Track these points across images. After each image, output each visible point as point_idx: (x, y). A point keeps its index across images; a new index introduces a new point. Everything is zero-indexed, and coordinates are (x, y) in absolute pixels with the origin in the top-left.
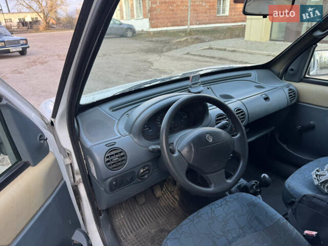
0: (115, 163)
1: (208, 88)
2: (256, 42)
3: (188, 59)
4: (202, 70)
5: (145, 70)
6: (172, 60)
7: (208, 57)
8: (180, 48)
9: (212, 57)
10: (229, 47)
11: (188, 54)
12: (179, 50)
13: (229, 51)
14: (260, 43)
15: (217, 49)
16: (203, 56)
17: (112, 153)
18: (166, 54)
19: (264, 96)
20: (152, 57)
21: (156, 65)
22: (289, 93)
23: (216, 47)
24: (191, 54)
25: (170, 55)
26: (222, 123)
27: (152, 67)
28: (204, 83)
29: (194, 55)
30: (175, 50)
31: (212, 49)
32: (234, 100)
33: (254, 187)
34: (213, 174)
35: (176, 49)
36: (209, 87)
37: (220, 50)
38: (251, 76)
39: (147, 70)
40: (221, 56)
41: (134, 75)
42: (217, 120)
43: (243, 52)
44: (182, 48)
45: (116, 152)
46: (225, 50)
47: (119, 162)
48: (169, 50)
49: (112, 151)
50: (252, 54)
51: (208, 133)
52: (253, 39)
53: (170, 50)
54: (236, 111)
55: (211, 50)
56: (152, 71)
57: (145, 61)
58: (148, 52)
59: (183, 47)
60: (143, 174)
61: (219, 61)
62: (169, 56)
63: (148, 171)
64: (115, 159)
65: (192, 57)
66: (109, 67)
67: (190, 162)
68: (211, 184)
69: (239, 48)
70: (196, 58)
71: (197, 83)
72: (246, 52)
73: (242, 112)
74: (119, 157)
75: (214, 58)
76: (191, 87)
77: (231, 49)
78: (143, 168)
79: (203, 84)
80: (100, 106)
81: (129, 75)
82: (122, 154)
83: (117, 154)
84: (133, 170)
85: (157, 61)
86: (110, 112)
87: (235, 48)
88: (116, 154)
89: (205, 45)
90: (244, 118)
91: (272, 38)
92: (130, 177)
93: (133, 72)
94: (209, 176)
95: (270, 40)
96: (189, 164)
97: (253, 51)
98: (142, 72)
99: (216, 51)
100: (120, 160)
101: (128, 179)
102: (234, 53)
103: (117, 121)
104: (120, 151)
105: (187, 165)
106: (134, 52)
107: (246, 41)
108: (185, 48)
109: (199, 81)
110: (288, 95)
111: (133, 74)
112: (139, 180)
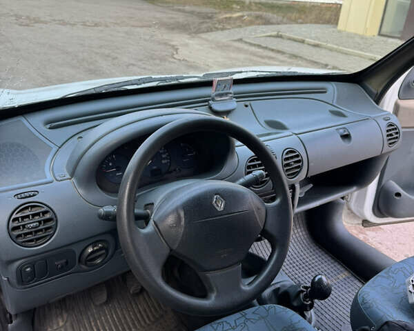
0: (31, 233)
1: (246, 106)
2: (356, 34)
3: (239, 50)
4: (241, 72)
5: (163, 59)
6: (212, 48)
7: (273, 50)
8: (229, 29)
9: (279, 52)
10: (311, 38)
11: (240, 40)
12: (227, 31)
13: (309, 44)
14: (362, 37)
15: (290, 39)
16: (266, 48)
17: (27, 212)
18: (203, 36)
19: (341, 131)
20: (178, 39)
21: (183, 53)
22: (387, 131)
23: (287, 34)
24: (246, 42)
25: (210, 38)
26: (254, 173)
27: (175, 56)
28: (238, 96)
29: (251, 44)
30: (220, 32)
31: (281, 37)
32: (286, 133)
33: (302, 295)
34: (218, 273)
35: (222, 29)
36: (247, 103)
37: (295, 40)
38: (325, 92)
39: (165, 60)
40: (296, 51)
41: (144, 66)
42: (249, 167)
43: (331, 50)
44: (232, 31)
45: (35, 211)
46: (303, 42)
47: (41, 230)
48: (209, 30)
49: (27, 208)
50: (346, 54)
51: (217, 192)
52: (351, 29)
53: (212, 31)
54: (287, 154)
55: (279, 39)
56: (174, 63)
57: (166, 44)
58: (173, 29)
59: (233, 28)
60: (92, 257)
61: (290, 60)
62: (207, 40)
63: (104, 251)
64: (32, 224)
65: (246, 47)
66: (101, 47)
67: (175, 247)
68: (212, 291)
69: (327, 42)
70: (253, 49)
71: (226, 94)
72: (336, 50)
73: (297, 156)
74: (40, 222)
75: (282, 53)
76: (213, 100)
77: (313, 42)
78: (94, 245)
79: (236, 98)
80: (27, 116)
81: (133, 65)
82: (48, 216)
83: (38, 214)
84: (69, 247)
85: (186, 45)
86: (45, 130)
87: (319, 40)
88: (34, 215)
89: (272, 30)
90: (299, 167)
91: (383, 32)
92: (64, 261)
93: (141, 60)
94: (208, 275)
95: (380, 34)
96: (171, 250)
97: (349, 50)
98: (158, 62)
99: (289, 41)
100: (41, 227)
101: (59, 263)
102: (318, 49)
103: (55, 149)
104: (43, 210)
105: (169, 251)
106: (150, 27)
107: (340, 32)
108: (237, 29)
109: (231, 91)
110: (385, 134)
111: (140, 63)
112: (83, 266)
